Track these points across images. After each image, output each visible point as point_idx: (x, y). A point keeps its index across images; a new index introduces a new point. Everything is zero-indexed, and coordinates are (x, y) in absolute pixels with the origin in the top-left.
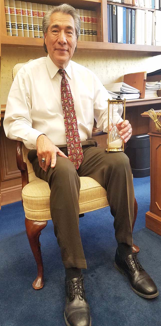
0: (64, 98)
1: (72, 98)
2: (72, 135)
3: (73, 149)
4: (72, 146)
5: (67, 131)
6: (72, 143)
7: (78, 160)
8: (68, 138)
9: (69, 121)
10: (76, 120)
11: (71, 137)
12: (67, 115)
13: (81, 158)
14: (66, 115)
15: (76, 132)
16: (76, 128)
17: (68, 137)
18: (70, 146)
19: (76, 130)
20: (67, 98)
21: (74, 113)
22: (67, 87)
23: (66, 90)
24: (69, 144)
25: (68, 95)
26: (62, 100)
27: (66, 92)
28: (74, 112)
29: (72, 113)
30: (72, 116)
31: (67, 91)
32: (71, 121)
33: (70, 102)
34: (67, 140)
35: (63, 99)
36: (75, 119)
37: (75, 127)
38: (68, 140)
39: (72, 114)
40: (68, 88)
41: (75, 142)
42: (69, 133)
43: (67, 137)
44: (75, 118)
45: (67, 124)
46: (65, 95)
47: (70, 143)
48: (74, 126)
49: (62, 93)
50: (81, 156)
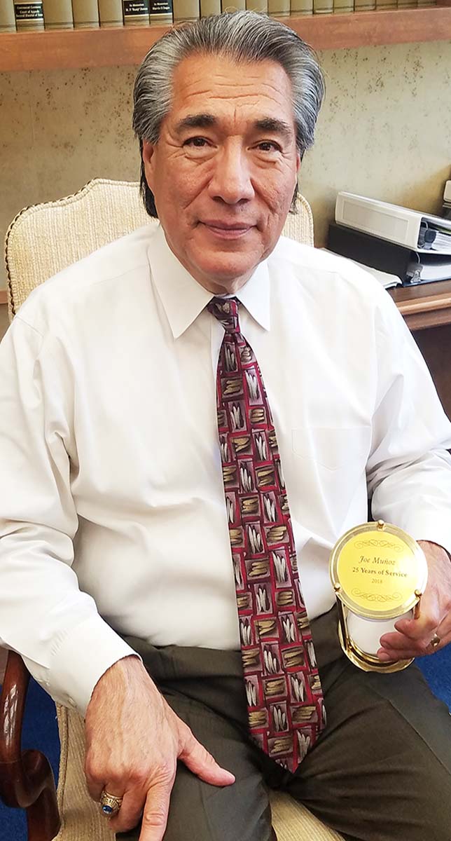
0: (230, 429)
1: (270, 426)
2: (268, 608)
3: (273, 675)
4: (268, 660)
5: (242, 587)
6: (269, 649)
7: (299, 728)
8: (246, 625)
9: (255, 539)
10: (289, 531)
11: (261, 616)
12: (247, 509)
13: (313, 721)
14: (239, 510)
15: (287, 589)
16: (291, 570)
17: (249, 618)
18: (258, 660)
19: (286, 580)
20: (245, 428)
21: (279, 497)
22: (249, 378)
23: (242, 392)
24: (250, 653)
25: (253, 413)
26: (222, 441)
27: (243, 402)
28: (281, 491)
29: (268, 497)
30: (271, 512)
31: (248, 394)
32: (266, 538)
33: (259, 444)
34: (244, 630)
35: (225, 435)
36: (285, 528)
37: (281, 565)
38: (247, 632)
39: (268, 502)
40: (252, 383)
41: (283, 640)
42: (254, 598)
43: (244, 618)
44: (283, 519)
45: (242, 552)
46: (235, 416)
47: (256, 645)
48: (277, 560)
49: (224, 403)
50: (314, 708)
